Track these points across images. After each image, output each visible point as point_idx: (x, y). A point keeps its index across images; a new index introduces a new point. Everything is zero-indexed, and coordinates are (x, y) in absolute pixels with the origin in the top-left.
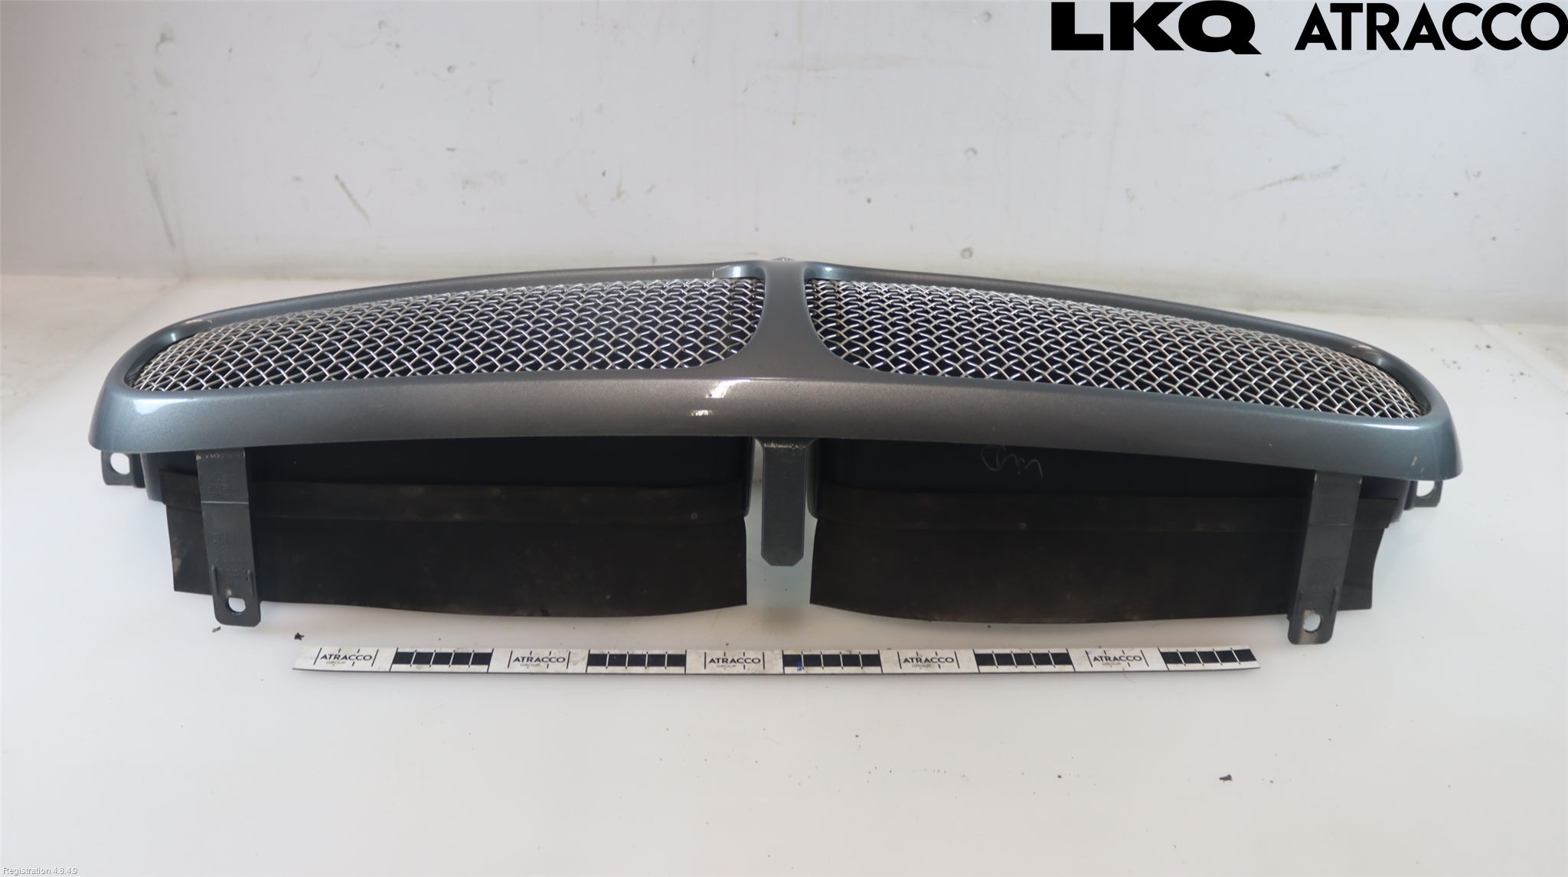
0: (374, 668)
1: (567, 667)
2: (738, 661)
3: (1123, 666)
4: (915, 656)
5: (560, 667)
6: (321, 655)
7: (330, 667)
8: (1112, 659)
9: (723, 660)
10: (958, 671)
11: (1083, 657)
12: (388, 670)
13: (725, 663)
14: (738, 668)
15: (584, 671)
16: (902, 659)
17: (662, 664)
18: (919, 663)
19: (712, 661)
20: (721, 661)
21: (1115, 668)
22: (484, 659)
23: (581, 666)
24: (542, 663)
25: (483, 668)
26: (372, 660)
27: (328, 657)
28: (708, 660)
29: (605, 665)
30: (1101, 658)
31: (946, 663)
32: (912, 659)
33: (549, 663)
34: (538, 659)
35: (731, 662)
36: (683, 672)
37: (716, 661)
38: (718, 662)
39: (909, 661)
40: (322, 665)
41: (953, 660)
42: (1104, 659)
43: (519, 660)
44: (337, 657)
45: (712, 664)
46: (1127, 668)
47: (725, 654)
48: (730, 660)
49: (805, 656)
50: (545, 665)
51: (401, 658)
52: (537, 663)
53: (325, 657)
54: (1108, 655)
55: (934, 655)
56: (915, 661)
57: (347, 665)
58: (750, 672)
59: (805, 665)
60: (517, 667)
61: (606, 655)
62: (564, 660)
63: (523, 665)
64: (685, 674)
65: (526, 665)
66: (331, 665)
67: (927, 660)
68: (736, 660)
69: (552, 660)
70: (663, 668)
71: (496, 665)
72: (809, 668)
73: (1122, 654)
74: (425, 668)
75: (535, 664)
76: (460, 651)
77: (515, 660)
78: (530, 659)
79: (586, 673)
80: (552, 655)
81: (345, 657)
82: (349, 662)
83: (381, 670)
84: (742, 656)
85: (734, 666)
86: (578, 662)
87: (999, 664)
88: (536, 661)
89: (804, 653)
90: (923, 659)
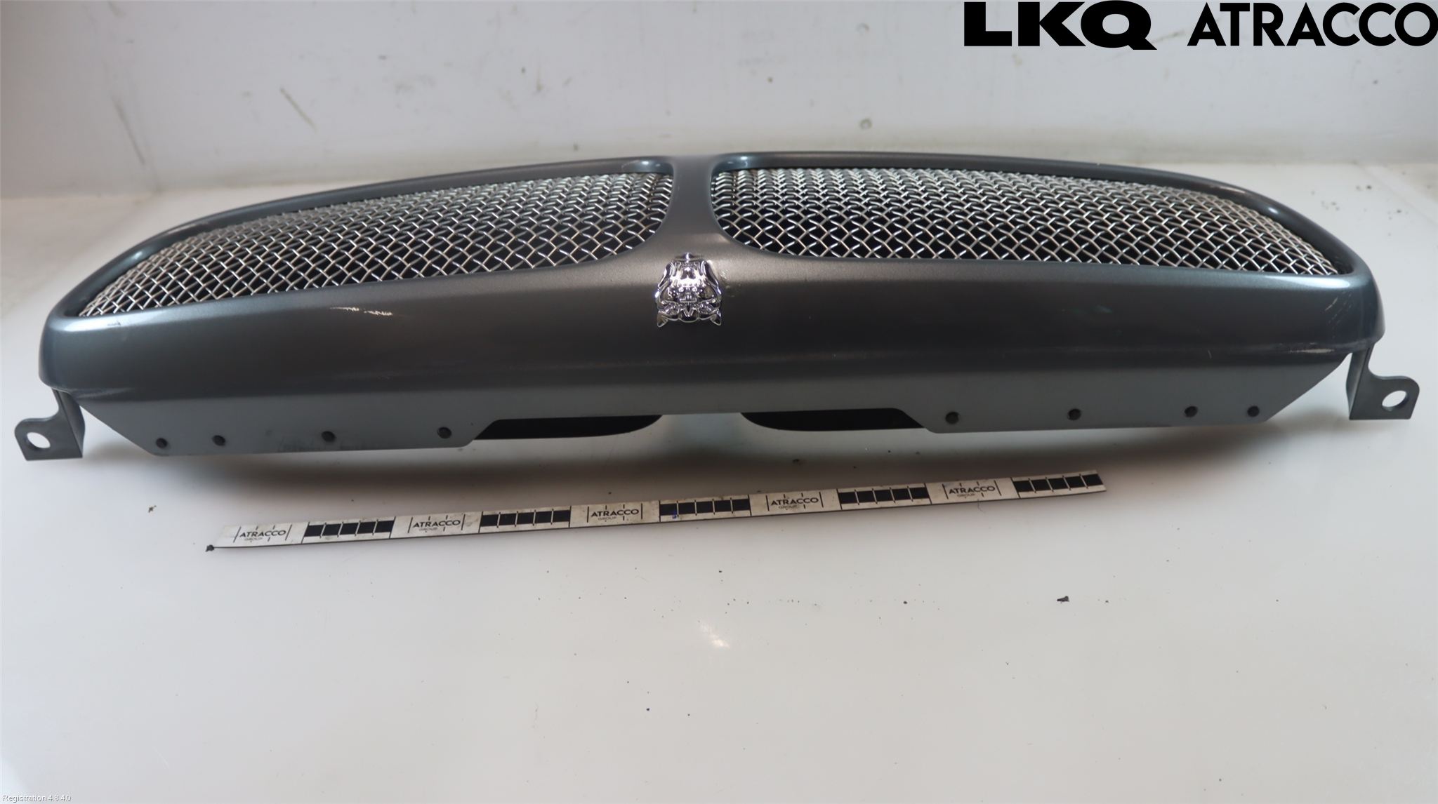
0: (288, 542)
1: (462, 529)
2: (618, 513)
3: (977, 497)
4: (782, 498)
5: (455, 529)
6: (241, 533)
7: (248, 544)
8: (967, 491)
9: (604, 512)
10: (822, 510)
11: (940, 490)
12: (300, 542)
13: (606, 516)
14: (618, 520)
15: (477, 532)
16: (770, 501)
17: (548, 521)
18: (786, 505)
19: (595, 514)
20: (602, 514)
21: (969, 499)
22: (386, 526)
23: (474, 528)
24: (439, 527)
25: (386, 535)
26: (285, 535)
27: (246, 534)
28: (591, 514)
29: (496, 525)
30: (957, 490)
31: (811, 503)
32: (779, 501)
33: (446, 526)
34: (436, 524)
35: (612, 514)
36: (567, 526)
37: (598, 514)
38: (600, 515)
39: (776, 504)
40: (241, 542)
41: (817, 500)
42: (959, 491)
43: (418, 526)
44: (254, 534)
45: (594, 517)
46: (981, 499)
47: (606, 507)
48: (611, 512)
49: (680, 504)
50: (441, 528)
51: (312, 531)
52: (435, 527)
53: (244, 535)
54: (963, 487)
55: (800, 496)
56: (782, 503)
57: (263, 541)
58: (628, 523)
59: (680, 513)
60: (417, 532)
61: (498, 515)
62: (459, 522)
63: (422, 530)
64: (569, 528)
65: (425, 529)
66: (249, 541)
67: (793, 501)
68: (616, 512)
69: (448, 523)
70: (549, 524)
71: (397, 532)
72: (684, 515)
73: (977, 486)
74: (333, 538)
75: (432, 528)
76: (365, 521)
77: (415, 526)
78: (428, 524)
79: (479, 533)
80: (448, 519)
81: (262, 534)
82: (265, 538)
83: (293, 543)
84: (622, 509)
85: (614, 518)
86: (471, 523)
87: (860, 502)
88: (434, 525)
89: (679, 502)
90: (790, 501)
